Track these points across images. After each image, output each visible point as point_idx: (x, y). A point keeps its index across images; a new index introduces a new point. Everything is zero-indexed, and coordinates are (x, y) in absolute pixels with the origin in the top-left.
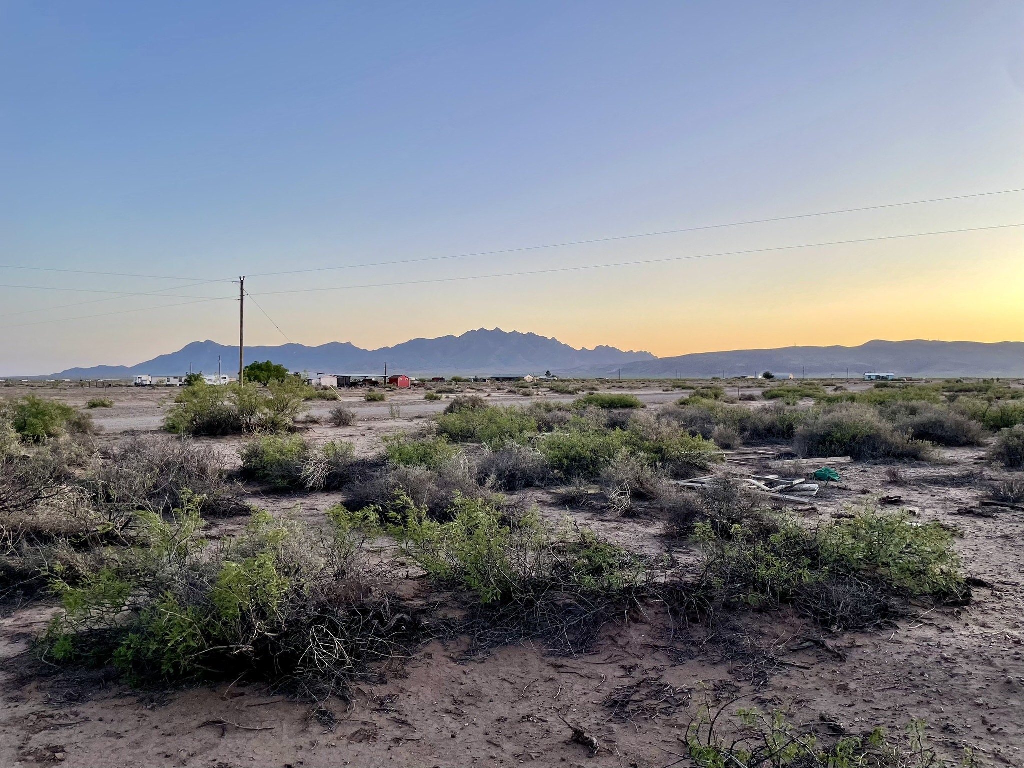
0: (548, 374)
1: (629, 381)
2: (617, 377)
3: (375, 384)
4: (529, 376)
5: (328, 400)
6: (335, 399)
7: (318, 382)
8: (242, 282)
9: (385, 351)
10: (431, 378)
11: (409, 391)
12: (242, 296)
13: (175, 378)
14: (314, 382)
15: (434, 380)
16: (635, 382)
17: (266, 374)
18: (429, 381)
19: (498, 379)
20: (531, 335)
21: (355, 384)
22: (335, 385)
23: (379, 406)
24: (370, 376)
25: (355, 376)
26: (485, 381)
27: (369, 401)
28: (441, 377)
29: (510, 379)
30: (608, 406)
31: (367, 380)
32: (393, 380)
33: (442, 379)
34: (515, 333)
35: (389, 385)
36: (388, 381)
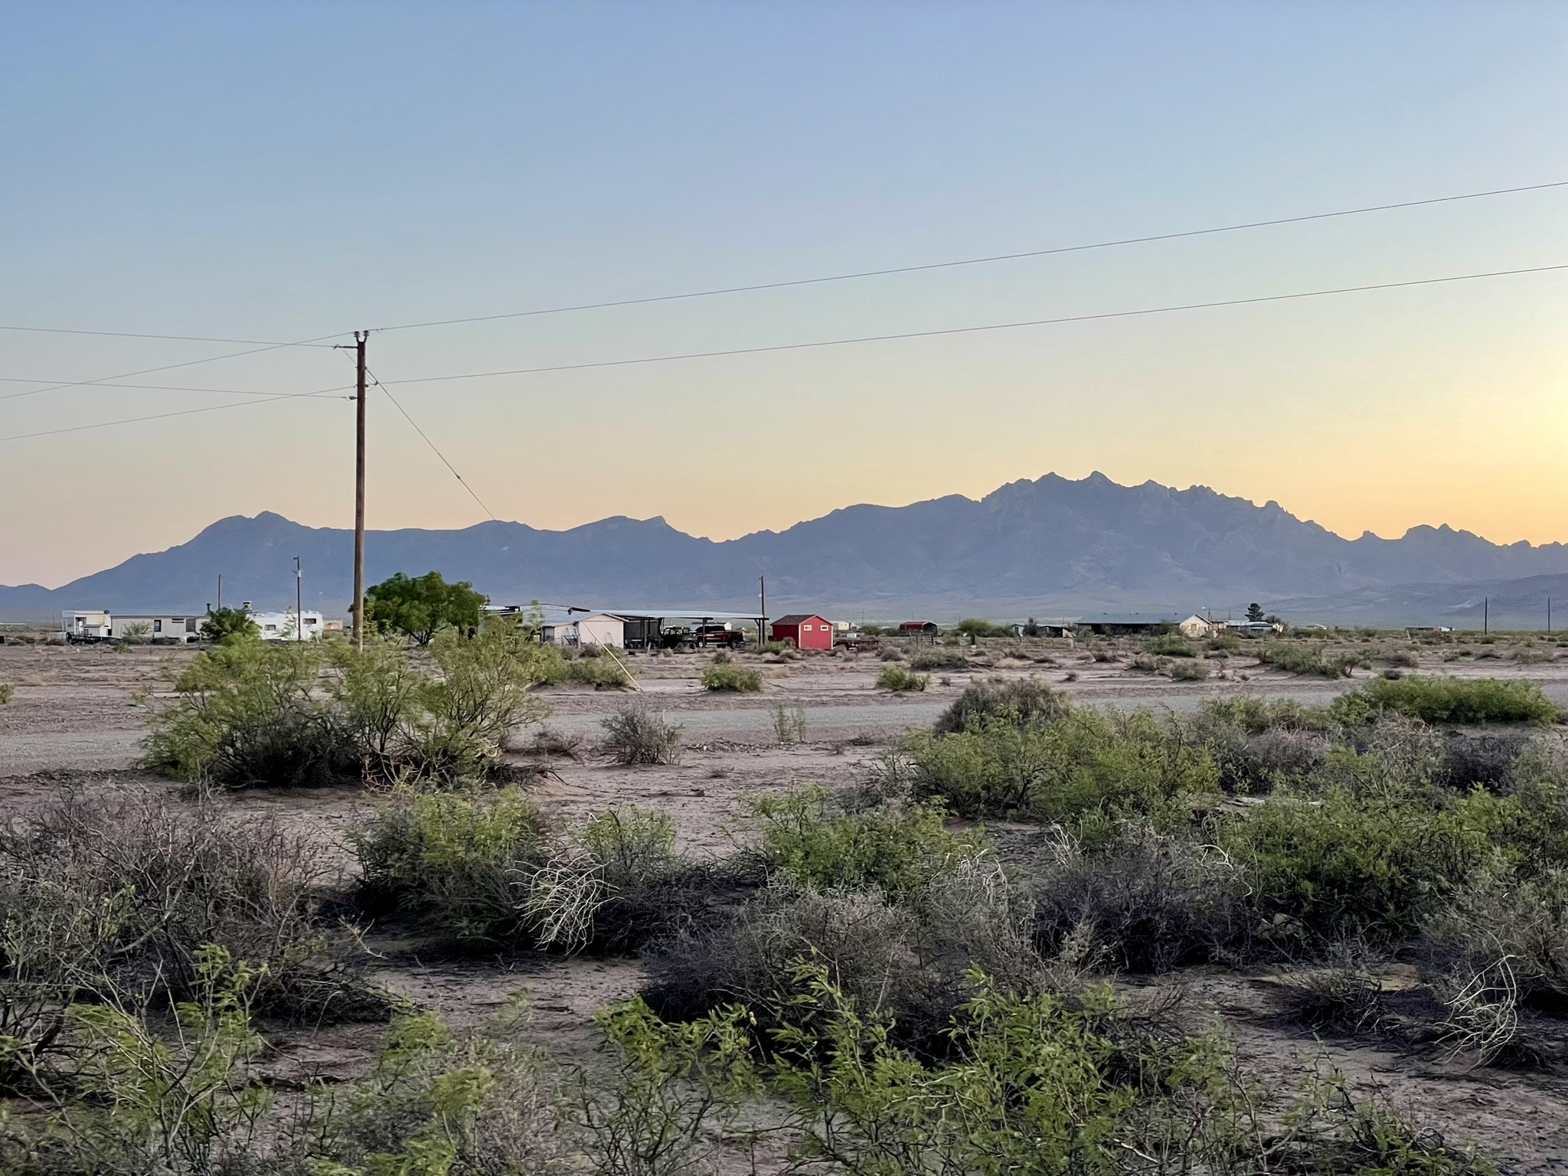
0: (1254, 612)
1: (1514, 638)
2: (1476, 624)
3: (733, 639)
4: (1193, 620)
5: (599, 687)
6: (618, 684)
7: (571, 632)
8: (361, 347)
9: (762, 541)
10: (895, 623)
11: (831, 664)
12: (361, 385)
13: (176, 620)
14: (558, 634)
15: (904, 629)
16: (1534, 639)
17: (426, 609)
18: (891, 633)
19: (1097, 628)
20: (1199, 494)
21: (673, 641)
22: (619, 641)
23: (743, 706)
24: (716, 616)
25: (675, 616)
26: (1057, 632)
27: (713, 690)
28: (927, 621)
29: (1135, 629)
30: (1445, 714)
31: (708, 630)
32: (785, 630)
33: (929, 627)
34: (1150, 490)
35: (774, 644)
36: (769, 632)
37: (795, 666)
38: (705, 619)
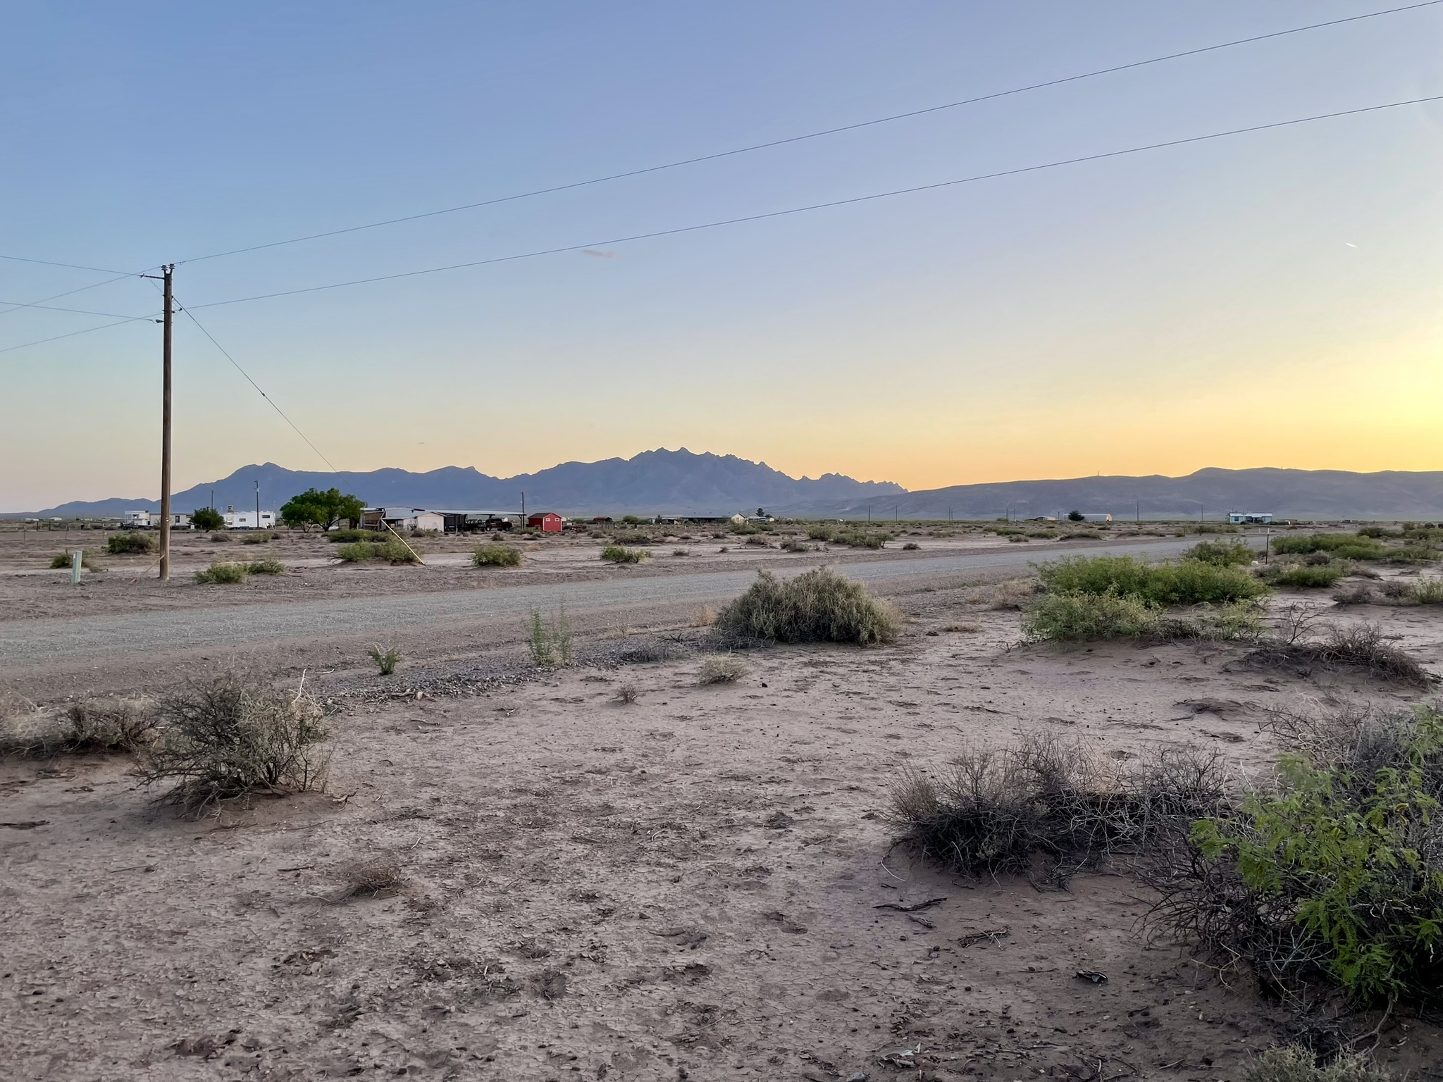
0: (760, 512)
3: (507, 526)
4: (738, 516)
7: (413, 523)
8: (167, 279)
10: (592, 518)
11: (563, 540)
12: (168, 311)
15: (596, 521)
17: (325, 510)
18: (590, 523)
19: (691, 520)
20: (729, 458)
21: (472, 527)
22: (441, 527)
24: (497, 513)
25: (474, 513)
26: (672, 522)
27: (482, 565)
28: (606, 517)
29: (709, 520)
31: (493, 521)
32: (535, 521)
33: (608, 520)
34: (708, 456)
35: (529, 529)
36: (527, 522)
37: (543, 542)
38: (491, 515)
